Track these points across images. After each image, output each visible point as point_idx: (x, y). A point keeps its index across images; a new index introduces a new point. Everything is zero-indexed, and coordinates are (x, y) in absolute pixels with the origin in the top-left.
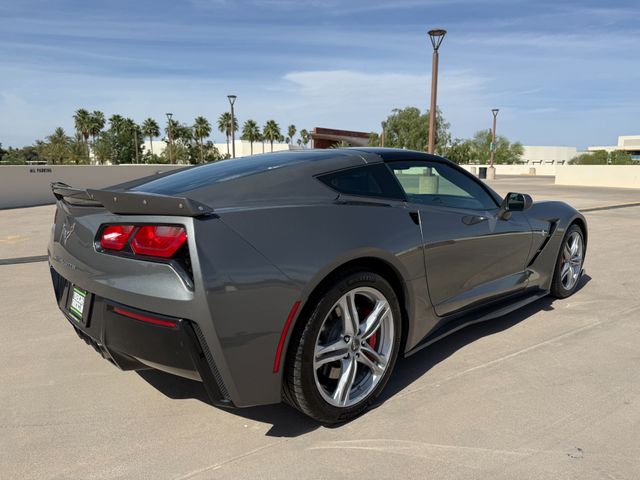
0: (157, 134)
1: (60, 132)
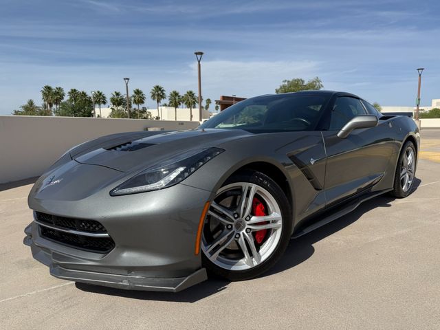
0: (104, 103)
1: (31, 103)
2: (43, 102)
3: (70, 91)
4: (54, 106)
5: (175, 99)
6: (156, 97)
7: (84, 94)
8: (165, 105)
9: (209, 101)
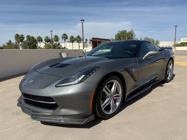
0: (42, 41)
1: (10, 41)
2: (15, 41)
3: (27, 36)
4: (20, 43)
5: (72, 39)
6: (64, 38)
7: (33, 37)
8: (68, 42)
9: (87, 40)
